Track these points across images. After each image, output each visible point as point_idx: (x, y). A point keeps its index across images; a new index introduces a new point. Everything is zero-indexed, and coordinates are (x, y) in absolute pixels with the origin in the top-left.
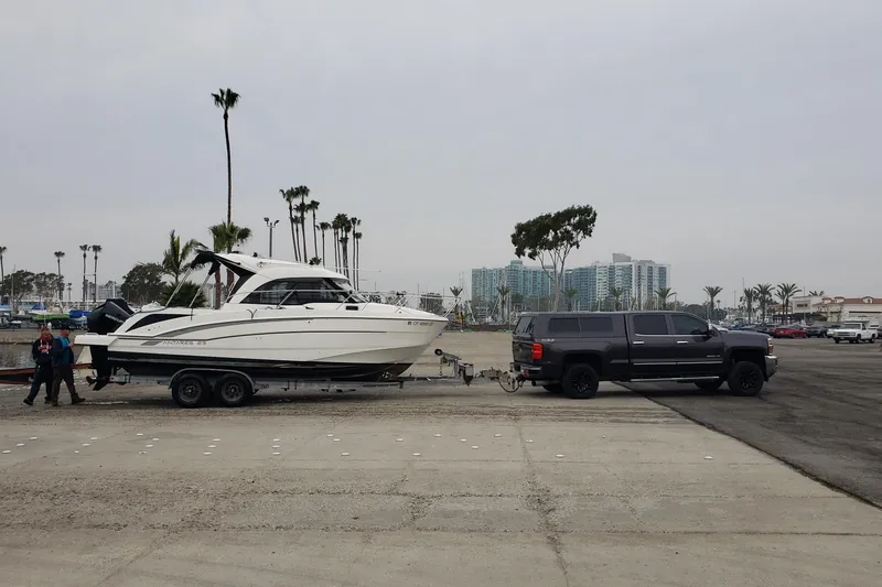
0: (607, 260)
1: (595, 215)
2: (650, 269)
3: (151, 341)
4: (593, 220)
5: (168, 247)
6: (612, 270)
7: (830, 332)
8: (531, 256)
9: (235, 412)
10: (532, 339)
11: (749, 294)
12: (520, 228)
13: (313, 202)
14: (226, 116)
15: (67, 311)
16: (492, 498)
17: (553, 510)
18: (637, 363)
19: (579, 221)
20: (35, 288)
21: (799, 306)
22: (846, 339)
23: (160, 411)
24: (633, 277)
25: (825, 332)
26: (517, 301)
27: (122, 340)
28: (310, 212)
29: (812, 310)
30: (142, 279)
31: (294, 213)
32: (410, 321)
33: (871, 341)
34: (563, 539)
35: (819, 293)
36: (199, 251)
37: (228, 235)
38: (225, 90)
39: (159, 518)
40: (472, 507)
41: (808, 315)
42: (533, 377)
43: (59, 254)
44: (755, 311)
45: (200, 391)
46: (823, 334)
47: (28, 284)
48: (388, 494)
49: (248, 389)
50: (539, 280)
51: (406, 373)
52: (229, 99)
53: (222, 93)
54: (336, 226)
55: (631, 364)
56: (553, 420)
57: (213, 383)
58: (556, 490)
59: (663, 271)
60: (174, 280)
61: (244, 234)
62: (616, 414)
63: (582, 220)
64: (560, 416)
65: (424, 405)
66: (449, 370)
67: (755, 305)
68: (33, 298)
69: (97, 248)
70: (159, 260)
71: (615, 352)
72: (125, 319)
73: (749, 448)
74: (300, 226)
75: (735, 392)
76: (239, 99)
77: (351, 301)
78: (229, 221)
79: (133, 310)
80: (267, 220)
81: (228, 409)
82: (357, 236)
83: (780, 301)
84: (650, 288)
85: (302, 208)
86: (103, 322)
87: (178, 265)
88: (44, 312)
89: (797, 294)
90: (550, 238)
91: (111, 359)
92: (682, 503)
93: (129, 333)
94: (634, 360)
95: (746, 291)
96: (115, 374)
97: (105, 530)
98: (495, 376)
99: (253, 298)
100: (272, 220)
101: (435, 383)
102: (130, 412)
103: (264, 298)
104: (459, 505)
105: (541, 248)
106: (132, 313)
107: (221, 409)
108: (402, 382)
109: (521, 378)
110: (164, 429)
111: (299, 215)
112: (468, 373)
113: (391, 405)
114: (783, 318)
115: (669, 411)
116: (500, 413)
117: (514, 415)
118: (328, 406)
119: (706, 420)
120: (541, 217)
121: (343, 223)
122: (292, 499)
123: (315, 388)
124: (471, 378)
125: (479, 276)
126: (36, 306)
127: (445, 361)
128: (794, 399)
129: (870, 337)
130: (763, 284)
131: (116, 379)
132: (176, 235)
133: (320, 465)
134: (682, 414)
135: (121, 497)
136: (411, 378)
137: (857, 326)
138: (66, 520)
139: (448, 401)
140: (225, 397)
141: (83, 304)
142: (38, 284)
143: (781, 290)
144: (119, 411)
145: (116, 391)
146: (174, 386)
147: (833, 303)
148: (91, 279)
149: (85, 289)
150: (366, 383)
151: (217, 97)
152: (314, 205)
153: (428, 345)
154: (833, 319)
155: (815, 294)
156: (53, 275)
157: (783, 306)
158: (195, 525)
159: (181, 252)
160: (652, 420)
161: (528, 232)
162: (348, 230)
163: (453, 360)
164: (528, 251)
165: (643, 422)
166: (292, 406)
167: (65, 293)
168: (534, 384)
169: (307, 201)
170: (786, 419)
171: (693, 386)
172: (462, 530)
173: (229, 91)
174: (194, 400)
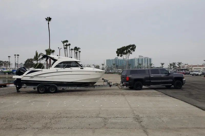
0: (138, 57)
1: (136, 46)
2: (147, 59)
3: (32, 77)
4: (135, 47)
5: (35, 55)
6: (139, 59)
7: (191, 73)
8: (121, 56)
9: (54, 95)
10: (126, 76)
11: (171, 65)
12: (118, 50)
13: (69, 44)
14: (48, 23)
15: (11, 70)
16: (124, 118)
17: (142, 121)
18: (152, 81)
19: (132, 48)
20: (3, 65)
21: (182, 67)
22: (195, 75)
23: (35, 95)
24: (144, 61)
25: (190, 73)
26: (117, 67)
27: (24, 77)
28: (69, 46)
29: (185, 68)
30: (29, 62)
31: (65, 47)
32: (96, 72)
33: (200, 75)
34: (148, 130)
35: (187, 64)
36: (42, 55)
37: (49, 51)
38: (48, 17)
39: (36, 126)
40: (120, 121)
41: (184, 69)
42: (126, 85)
43: (9, 57)
44: (172, 68)
45: (44, 90)
46: (189, 74)
47: (2, 64)
48: (97, 117)
49: (56, 89)
50: (122, 62)
51: (95, 84)
52: (49, 19)
53: (48, 18)
54: (75, 50)
55: (150, 82)
56: (134, 96)
57: (48, 87)
58: (141, 116)
59: (150, 59)
60: (37, 62)
61: (53, 51)
62: (148, 94)
63: (133, 47)
64: (135, 95)
65: (100, 92)
66: (106, 83)
67: (172, 67)
68: (3, 67)
69: (18, 55)
70: (33, 58)
71: (147, 78)
72: (25, 72)
73: (185, 103)
74: (66, 49)
75: (175, 88)
76: (51, 19)
77: (82, 67)
78: (50, 48)
79: (27, 69)
80: (59, 48)
81: (51, 94)
82: (80, 52)
83: (178, 66)
84: (147, 64)
85: (67, 45)
86: (20, 72)
87: (38, 59)
88: (6, 70)
89: (182, 65)
90: (125, 52)
91: (22, 82)
92: (175, 119)
93: (26, 75)
94: (151, 81)
95: (170, 64)
96: (23, 85)
97: (21, 130)
98: (117, 85)
99: (57, 66)
100: (60, 48)
101: (102, 87)
102: (27, 95)
103: (60, 66)
104: (116, 120)
105: (123, 54)
106: (27, 70)
107: (50, 94)
108: (94, 87)
109: (123, 85)
110: (36, 99)
111: (66, 47)
112: (110, 84)
113: (92, 92)
114: (179, 70)
115: (161, 93)
116: (119, 94)
117: (123, 95)
118: (76, 93)
119: (171, 95)
120: (123, 47)
121: (76, 49)
122: (71, 119)
123: (73, 88)
124: (111, 85)
125: (108, 61)
126: (4, 69)
127: (105, 81)
128: (190, 90)
129: (200, 74)
130: (174, 62)
131: (23, 87)
132: (37, 52)
133: (77, 109)
134: (164, 94)
135: (25, 119)
136: (96, 86)
137: (197, 72)
138: (10, 127)
139: (106, 91)
140: (51, 91)
141: (15, 68)
142: (4, 64)
143: (178, 64)
144: (24, 95)
145: (23, 89)
146: (38, 88)
147: (190, 66)
148: (17, 63)
149: (15, 65)
150: (85, 87)
151: (46, 19)
152: (69, 45)
153: (101, 77)
154: (190, 70)
155: (186, 64)
156: (8, 62)
157: (179, 67)
158: (46, 127)
159: (38, 56)
160: (158, 95)
161: (120, 51)
162: (77, 50)
163: (107, 81)
164: (120, 55)
165: (156, 96)
166: (67, 93)
167: (11, 66)
168: (127, 87)
169: (68, 44)
170: (191, 95)
171: (165, 87)
172: (119, 128)
173: (49, 17)
174: (43, 92)
